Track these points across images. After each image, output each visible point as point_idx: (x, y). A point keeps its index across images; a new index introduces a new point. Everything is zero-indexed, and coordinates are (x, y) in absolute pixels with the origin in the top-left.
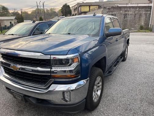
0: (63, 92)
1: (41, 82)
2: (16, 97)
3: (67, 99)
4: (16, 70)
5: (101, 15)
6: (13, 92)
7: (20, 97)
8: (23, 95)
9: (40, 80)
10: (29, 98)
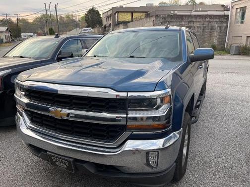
0: (148, 153)
1: (105, 136)
2: (57, 163)
3: (152, 164)
4: (61, 117)
5: (178, 28)
6: (52, 156)
7: (65, 164)
8: (72, 160)
9: (105, 134)
10: (84, 165)
